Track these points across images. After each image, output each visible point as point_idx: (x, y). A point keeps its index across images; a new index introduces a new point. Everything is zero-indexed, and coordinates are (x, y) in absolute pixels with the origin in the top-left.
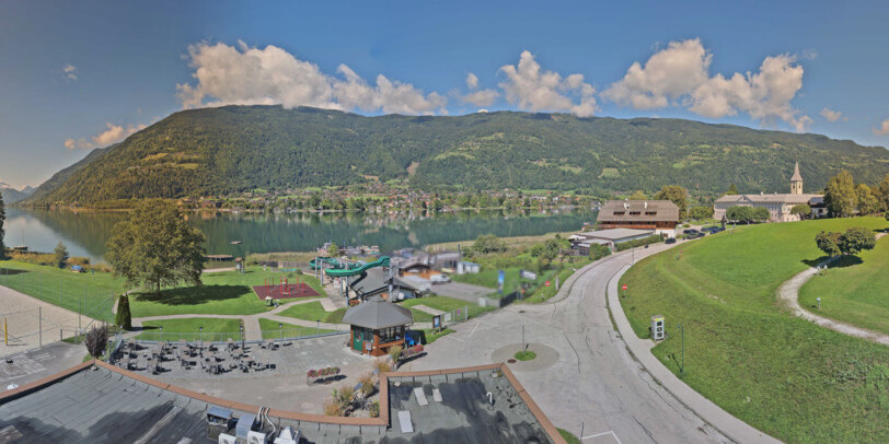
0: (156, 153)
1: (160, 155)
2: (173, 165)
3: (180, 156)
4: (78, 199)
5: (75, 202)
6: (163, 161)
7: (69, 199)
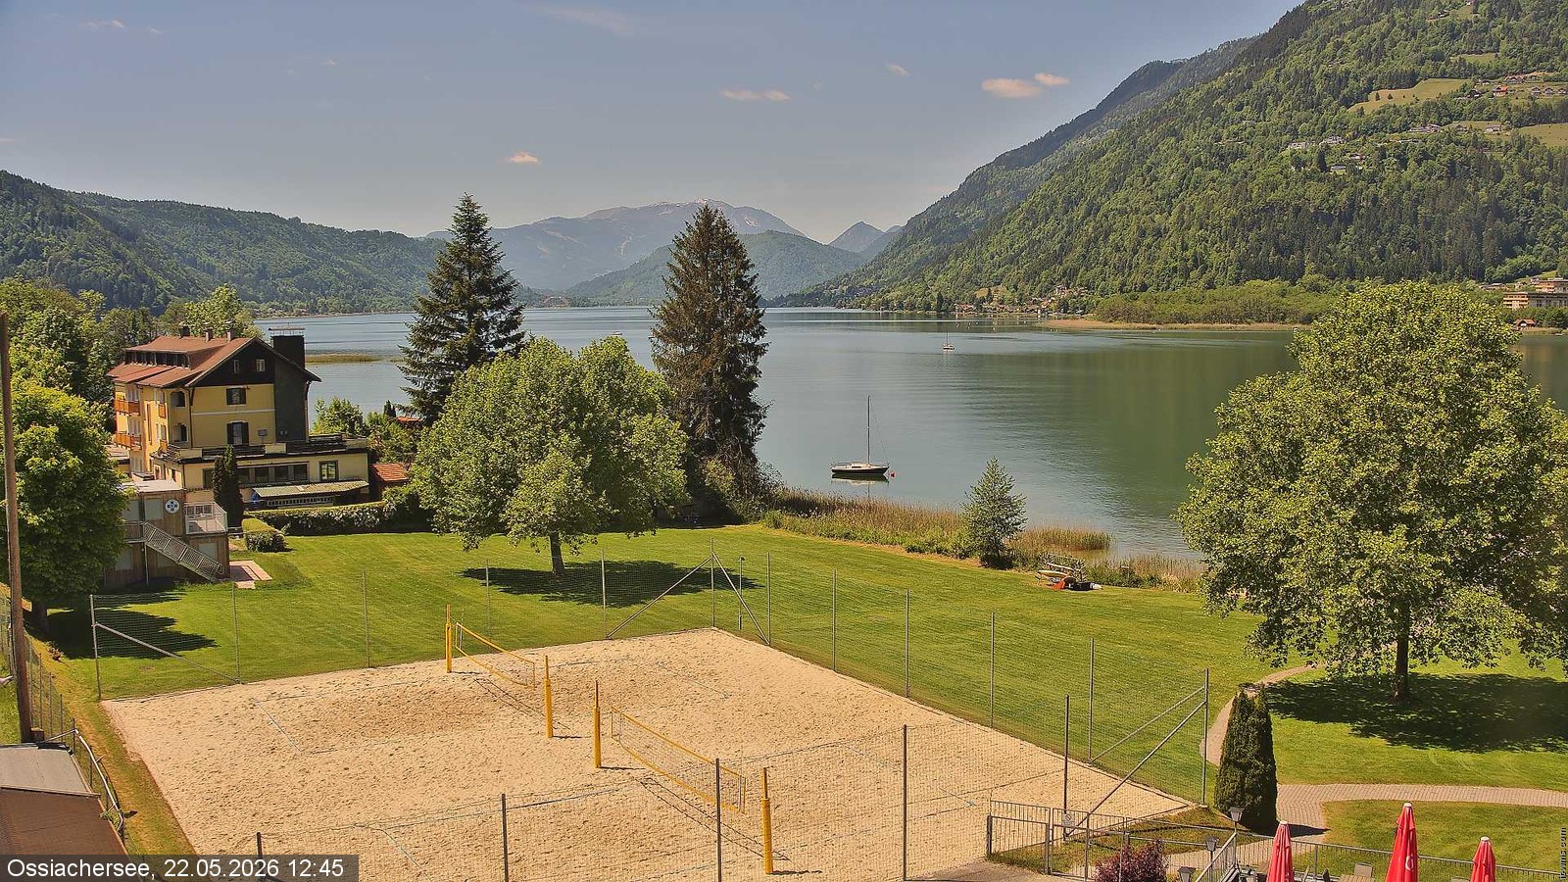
0: (1412, 80)
1: (1431, 91)
2: (1489, 130)
3: (1522, 92)
4: (1070, 275)
5: (1060, 293)
6: (1443, 112)
7: (1032, 276)
